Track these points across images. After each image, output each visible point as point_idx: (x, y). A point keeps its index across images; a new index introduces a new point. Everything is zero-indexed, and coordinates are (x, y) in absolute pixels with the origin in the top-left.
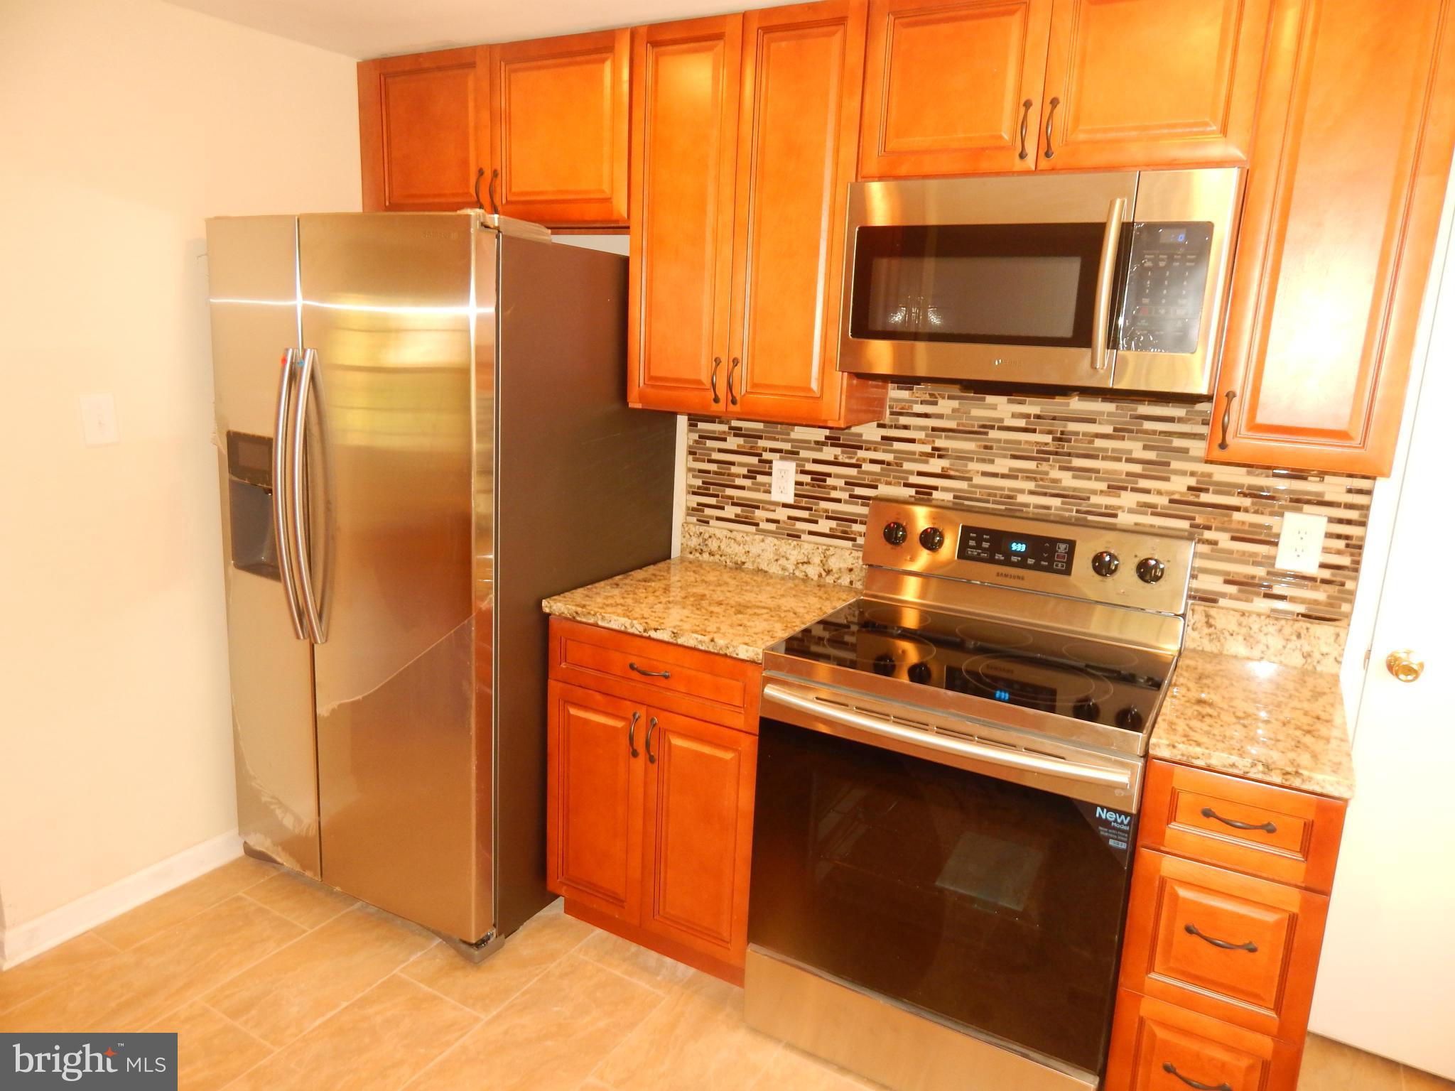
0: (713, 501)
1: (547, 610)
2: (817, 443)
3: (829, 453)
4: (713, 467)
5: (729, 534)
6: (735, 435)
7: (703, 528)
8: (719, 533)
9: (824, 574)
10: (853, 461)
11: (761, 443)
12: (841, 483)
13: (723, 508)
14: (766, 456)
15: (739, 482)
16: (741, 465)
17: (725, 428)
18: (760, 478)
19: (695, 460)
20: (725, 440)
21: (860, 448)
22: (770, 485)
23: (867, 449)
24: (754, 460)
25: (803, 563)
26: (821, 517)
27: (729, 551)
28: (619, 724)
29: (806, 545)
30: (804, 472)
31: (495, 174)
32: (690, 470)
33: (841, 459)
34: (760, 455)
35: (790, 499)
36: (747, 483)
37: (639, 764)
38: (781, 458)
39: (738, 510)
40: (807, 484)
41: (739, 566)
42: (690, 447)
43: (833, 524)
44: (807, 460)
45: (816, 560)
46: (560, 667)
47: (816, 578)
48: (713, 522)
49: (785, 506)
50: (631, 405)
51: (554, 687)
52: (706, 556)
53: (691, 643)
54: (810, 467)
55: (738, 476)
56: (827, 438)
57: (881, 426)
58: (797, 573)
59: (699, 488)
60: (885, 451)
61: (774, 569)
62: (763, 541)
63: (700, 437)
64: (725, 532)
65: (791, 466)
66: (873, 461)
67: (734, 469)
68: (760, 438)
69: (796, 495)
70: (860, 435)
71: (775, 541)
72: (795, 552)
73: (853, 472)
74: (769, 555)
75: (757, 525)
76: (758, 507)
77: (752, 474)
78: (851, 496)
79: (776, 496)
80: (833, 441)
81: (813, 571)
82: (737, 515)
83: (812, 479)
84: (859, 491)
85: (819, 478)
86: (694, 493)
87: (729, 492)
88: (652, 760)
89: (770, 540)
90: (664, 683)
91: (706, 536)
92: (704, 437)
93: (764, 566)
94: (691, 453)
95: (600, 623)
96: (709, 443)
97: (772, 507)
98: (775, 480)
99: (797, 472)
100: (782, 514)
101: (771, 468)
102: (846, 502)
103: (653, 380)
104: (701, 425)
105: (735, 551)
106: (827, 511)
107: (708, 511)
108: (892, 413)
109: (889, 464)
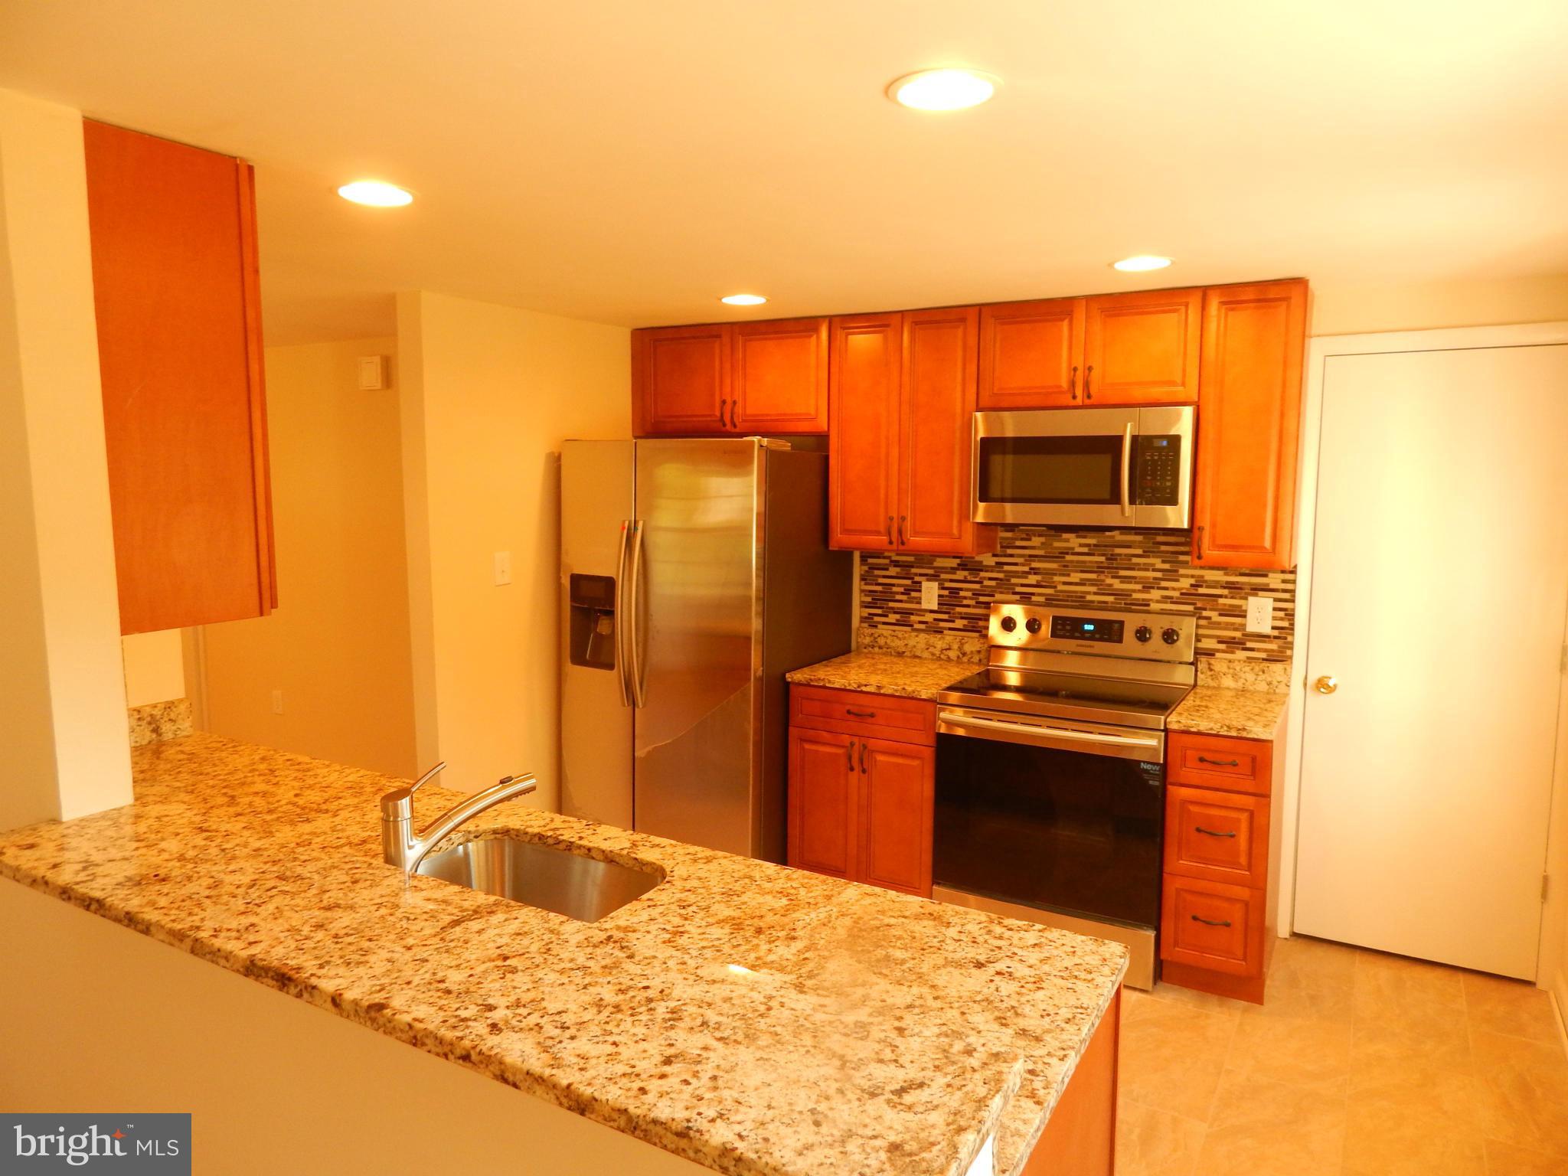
0: (879, 611)
1: (790, 680)
2: (952, 568)
3: (961, 575)
4: (879, 588)
5: (893, 633)
6: (895, 566)
7: (873, 630)
8: (885, 633)
9: (961, 656)
10: (977, 579)
11: (914, 570)
12: (969, 594)
13: (886, 616)
14: (917, 579)
15: (898, 597)
16: (899, 585)
17: (887, 561)
18: (913, 594)
19: (866, 584)
20: (887, 569)
21: (982, 570)
22: (920, 598)
23: (986, 571)
24: (908, 582)
25: (946, 649)
26: (957, 618)
27: (893, 644)
28: (840, 751)
29: (948, 638)
30: (944, 588)
31: (735, 403)
32: (862, 591)
33: (969, 578)
34: (913, 578)
35: (935, 607)
36: (904, 597)
37: (854, 777)
38: (928, 580)
39: (898, 616)
40: (947, 596)
41: (900, 654)
42: (861, 575)
43: (965, 622)
44: (946, 580)
45: (955, 646)
46: (797, 718)
47: (955, 659)
48: (880, 626)
49: (932, 611)
50: (830, 548)
51: (793, 732)
52: (876, 649)
53: (890, 692)
54: (947, 585)
55: (897, 593)
56: (958, 565)
57: (994, 555)
58: (942, 656)
59: (870, 603)
60: (998, 572)
61: (926, 655)
62: (917, 636)
63: (870, 568)
64: (890, 632)
65: (935, 585)
66: (991, 579)
67: (895, 589)
68: (913, 567)
69: (939, 604)
70: (981, 562)
71: (927, 636)
72: (940, 643)
73: (977, 586)
74: (922, 645)
75: (912, 626)
76: (912, 614)
77: (907, 592)
78: (977, 603)
79: (925, 605)
80: (963, 566)
81: (953, 654)
82: (897, 620)
83: (950, 593)
84: (982, 599)
85: (954, 592)
86: (866, 607)
87: (891, 604)
88: (864, 771)
89: (922, 635)
90: (870, 720)
91: (876, 636)
92: (873, 568)
93: (918, 653)
94: (863, 579)
95: (827, 685)
96: (876, 572)
97: (922, 613)
98: (924, 595)
99: (939, 589)
100: (929, 617)
101: (920, 587)
102: (974, 607)
103: (846, 531)
104: (870, 561)
105: (898, 644)
106: (961, 613)
107: (876, 619)
108: (1002, 547)
109: (1001, 580)
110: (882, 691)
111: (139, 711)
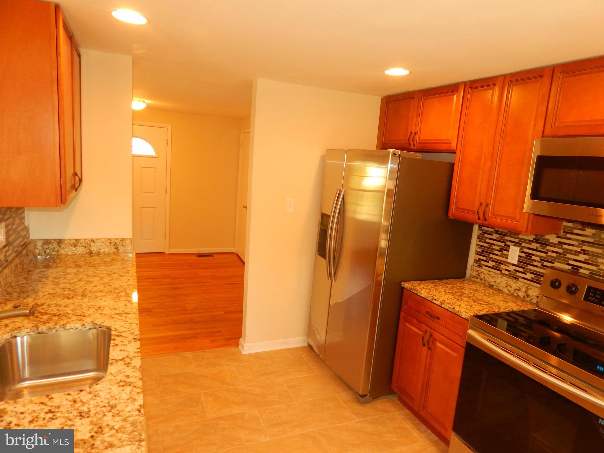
0: (484, 258)
1: (403, 286)
2: (530, 241)
3: (534, 245)
4: (486, 245)
5: (489, 273)
6: (496, 233)
7: (479, 269)
8: (484, 271)
9: (526, 296)
10: (545, 250)
11: (506, 238)
12: (538, 259)
13: (488, 262)
14: (508, 243)
15: (496, 252)
16: (498, 246)
17: (492, 230)
18: (505, 252)
19: (480, 241)
20: (492, 235)
21: (548, 245)
22: (508, 255)
23: (551, 246)
24: (503, 244)
25: (517, 290)
26: (528, 272)
27: (488, 279)
28: (421, 333)
29: (519, 283)
30: (523, 252)
31: (415, 134)
32: (477, 245)
33: (539, 249)
34: (505, 243)
35: (516, 263)
36: (499, 253)
37: (425, 349)
38: (514, 245)
39: (494, 264)
40: (524, 257)
41: (491, 286)
42: (478, 236)
43: (533, 276)
44: (525, 247)
45: (523, 290)
46: (405, 307)
47: (522, 297)
49: (514, 265)
50: (449, 217)
51: (402, 314)
52: (479, 280)
53: (447, 308)
54: (525, 250)
55: (496, 250)
56: (534, 239)
57: (558, 237)
58: (515, 294)
59: (480, 252)
60: (559, 248)
61: (505, 290)
62: (502, 278)
63: (483, 232)
64: (487, 272)
65: (518, 249)
66: (553, 252)
67: (494, 247)
68: (506, 236)
69: (518, 261)
70: (549, 240)
71: (507, 279)
72: (514, 285)
73: (544, 255)
74: (504, 284)
75: (501, 271)
76: (502, 264)
77: (501, 250)
78: (542, 265)
79: (510, 260)
80: (536, 241)
81: (521, 294)
82: (493, 266)
83: (526, 256)
84: (545, 263)
85: (529, 255)
86: (478, 254)
87: (491, 256)
88: (429, 349)
89: (505, 278)
90: (437, 320)
91: (480, 272)
92: (485, 232)
93: (501, 288)
94: (478, 238)
95: (418, 294)
96: (486, 235)
97: (508, 265)
98: (510, 253)
99: (519, 252)
100: (512, 268)
101: (509, 248)
102: (540, 267)
103: (457, 208)
104: (483, 228)
105: (491, 280)
106: (531, 270)
107: (482, 262)
108: (564, 232)
109: (560, 254)
110: (443, 306)
111: (110, 240)
